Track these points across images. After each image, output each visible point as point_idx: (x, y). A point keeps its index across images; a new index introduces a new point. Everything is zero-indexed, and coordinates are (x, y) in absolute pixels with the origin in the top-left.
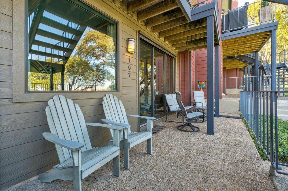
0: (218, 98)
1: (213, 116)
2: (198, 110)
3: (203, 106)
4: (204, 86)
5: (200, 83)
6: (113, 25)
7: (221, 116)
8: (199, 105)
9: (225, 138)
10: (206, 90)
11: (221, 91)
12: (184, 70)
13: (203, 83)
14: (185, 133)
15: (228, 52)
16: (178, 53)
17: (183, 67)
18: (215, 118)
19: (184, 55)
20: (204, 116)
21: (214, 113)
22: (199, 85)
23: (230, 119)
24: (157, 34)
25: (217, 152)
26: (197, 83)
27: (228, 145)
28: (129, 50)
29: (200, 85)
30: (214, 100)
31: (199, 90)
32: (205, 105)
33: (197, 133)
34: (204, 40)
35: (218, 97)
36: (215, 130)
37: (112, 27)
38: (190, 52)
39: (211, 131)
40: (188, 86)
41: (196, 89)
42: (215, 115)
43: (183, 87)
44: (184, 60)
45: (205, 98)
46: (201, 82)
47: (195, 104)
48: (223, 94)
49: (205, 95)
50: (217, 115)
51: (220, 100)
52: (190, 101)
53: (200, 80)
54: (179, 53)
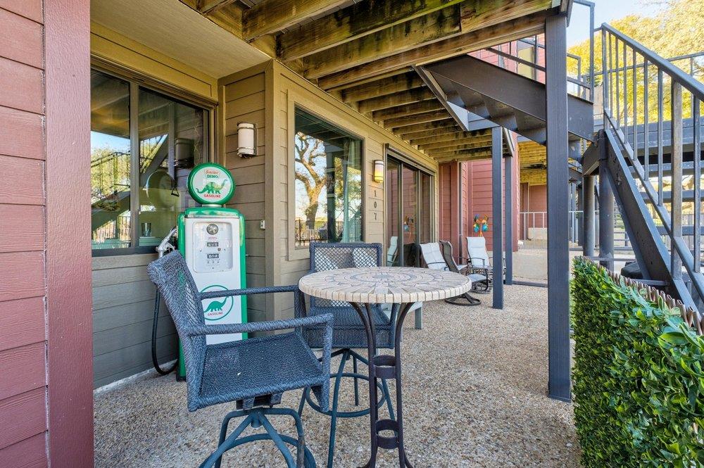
0: (511, 250)
1: (501, 282)
2: (477, 271)
3: (484, 264)
4: (485, 227)
5: (477, 220)
6: (354, 140)
7: (515, 283)
8: (477, 263)
9: (519, 313)
10: (491, 235)
11: (516, 237)
12: (448, 197)
13: (484, 221)
14: (458, 307)
15: (530, 159)
16: (437, 165)
17: (448, 193)
18: (505, 286)
19: (449, 169)
20: (487, 280)
21: (504, 277)
22: (475, 226)
23: (531, 287)
24: (407, 141)
25: (507, 326)
26: (473, 220)
27: (522, 320)
28: (376, 178)
29: (478, 225)
30: (504, 254)
31: (477, 235)
32: (489, 263)
33: (478, 307)
34: (488, 149)
35: (511, 248)
36: (505, 303)
37: (353, 144)
38: (460, 164)
39: (498, 304)
40: (456, 228)
41: (471, 232)
42: (504, 281)
43: (448, 229)
44: (449, 179)
45: (488, 249)
46: (481, 219)
47: (470, 262)
48: (520, 243)
49: (487, 245)
50: (509, 281)
51: (513, 253)
52: (460, 255)
53: (479, 215)
54: (440, 165)
